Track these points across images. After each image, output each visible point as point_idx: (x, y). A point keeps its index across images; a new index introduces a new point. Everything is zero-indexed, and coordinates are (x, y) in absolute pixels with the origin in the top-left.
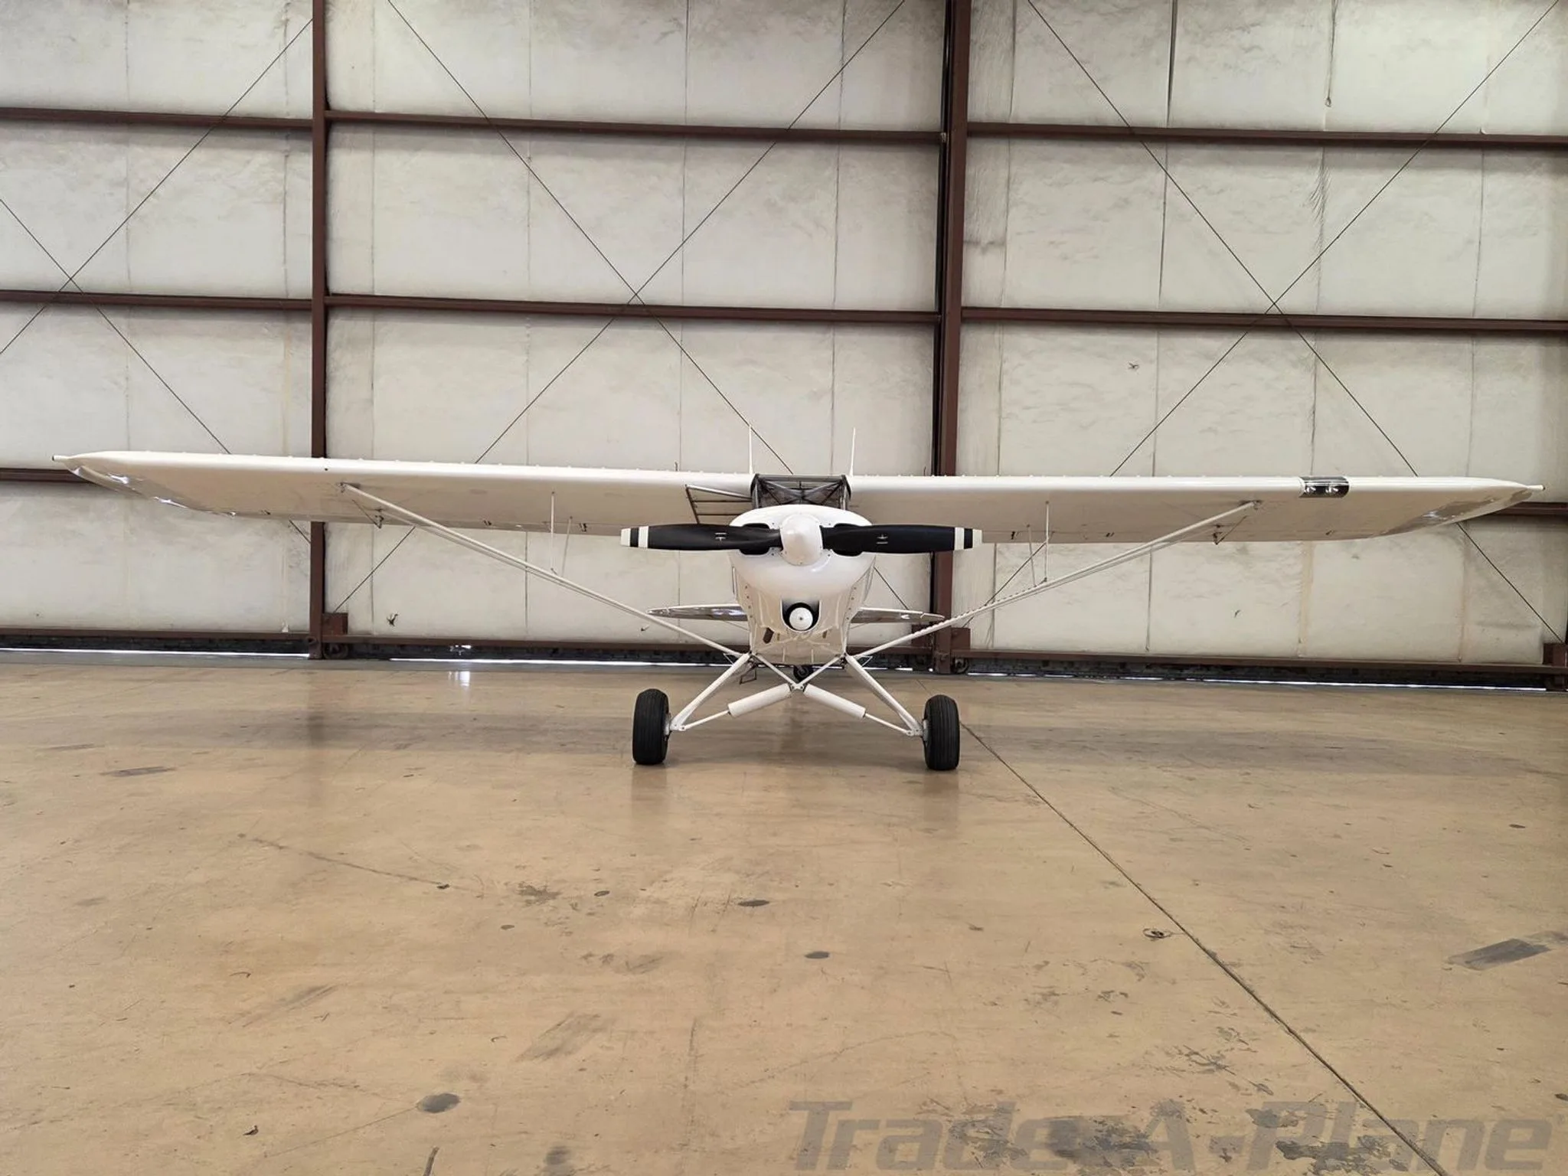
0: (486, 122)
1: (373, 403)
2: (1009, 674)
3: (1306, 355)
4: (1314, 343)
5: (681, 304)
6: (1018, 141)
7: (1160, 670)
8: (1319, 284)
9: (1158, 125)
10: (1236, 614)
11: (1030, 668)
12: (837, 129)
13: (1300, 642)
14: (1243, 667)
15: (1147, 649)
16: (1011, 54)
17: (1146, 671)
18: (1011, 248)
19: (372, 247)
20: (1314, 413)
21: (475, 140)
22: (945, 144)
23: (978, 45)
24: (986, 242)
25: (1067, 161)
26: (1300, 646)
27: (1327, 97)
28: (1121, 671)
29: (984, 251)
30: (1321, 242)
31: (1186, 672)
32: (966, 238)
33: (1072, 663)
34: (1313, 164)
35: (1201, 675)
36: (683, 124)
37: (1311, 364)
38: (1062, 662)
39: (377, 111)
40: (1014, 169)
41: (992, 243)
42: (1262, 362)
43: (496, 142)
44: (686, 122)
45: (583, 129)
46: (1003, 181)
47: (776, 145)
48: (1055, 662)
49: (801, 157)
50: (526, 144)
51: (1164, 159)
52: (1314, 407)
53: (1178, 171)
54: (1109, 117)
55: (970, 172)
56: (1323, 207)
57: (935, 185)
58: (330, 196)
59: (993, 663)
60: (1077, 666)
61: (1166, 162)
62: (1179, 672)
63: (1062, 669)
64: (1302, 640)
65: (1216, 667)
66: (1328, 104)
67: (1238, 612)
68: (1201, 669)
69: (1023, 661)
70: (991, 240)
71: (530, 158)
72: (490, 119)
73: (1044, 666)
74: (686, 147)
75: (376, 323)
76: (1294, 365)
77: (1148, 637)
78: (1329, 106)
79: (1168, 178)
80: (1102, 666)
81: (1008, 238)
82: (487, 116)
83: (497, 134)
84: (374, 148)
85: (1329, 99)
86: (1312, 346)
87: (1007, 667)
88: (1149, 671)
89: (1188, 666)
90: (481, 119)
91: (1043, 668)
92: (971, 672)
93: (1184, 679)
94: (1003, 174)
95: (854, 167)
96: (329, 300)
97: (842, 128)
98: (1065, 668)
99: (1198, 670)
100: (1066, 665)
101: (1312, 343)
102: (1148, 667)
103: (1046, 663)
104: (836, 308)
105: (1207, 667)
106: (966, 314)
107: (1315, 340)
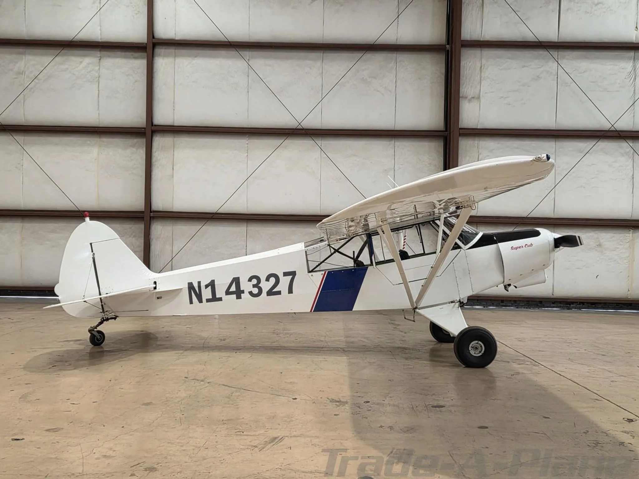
0: (229, 44)
1: (173, 177)
2: (484, 307)
3: (628, 150)
4: (632, 144)
5: (320, 128)
6: (486, 49)
7: (559, 305)
8: (634, 116)
9: (553, 40)
10: (597, 277)
11: (494, 304)
12: (396, 44)
13: (629, 291)
14: (600, 303)
15: (553, 294)
16: (481, 8)
17: (552, 305)
18: (483, 100)
19: (174, 103)
20: (633, 178)
21: (223, 52)
22: (448, 51)
23: (465, 4)
24: (470, 97)
25: (509, 58)
26: (629, 293)
27: (636, 26)
28: (539, 305)
29: (470, 101)
30: (634, 96)
31: (572, 306)
32: (461, 95)
33: (515, 301)
34: (629, 58)
35: (580, 307)
36: (322, 43)
37: (631, 155)
38: (510, 301)
39: (176, 39)
40: (484, 61)
41: (473, 98)
42: (607, 154)
43: (233, 52)
44: (323, 42)
45: (274, 46)
46: (478, 68)
47: (367, 52)
48: (507, 301)
49: (379, 58)
50: (247, 53)
51: (557, 57)
52: (633, 175)
53: (563, 62)
54: (530, 37)
55: (463, 63)
56: (635, 79)
57: (443, 71)
58: (154, 79)
59: (476, 301)
60: (518, 303)
61: (558, 59)
62: (568, 306)
63: (511, 305)
64: (629, 290)
65: (588, 303)
66: (636, 29)
67: (598, 276)
68: (580, 304)
69: (491, 300)
70: (473, 96)
71: (249, 60)
72: (231, 42)
73: (502, 303)
74: (323, 53)
75: (175, 139)
76: (623, 155)
77: (553, 289)
78: (636, 31)
79: (559, 65)
80: (530, 303)
81: (481, 96)
82: (229, 41)
83: (234, 49)
84: (175, 56)
85: (637, 27)
86: (631, 146)
87: (483, 303)
88: (554, 305)
89: (573, 303)
90: (225, 42)
91: (501, 304)
92: (466, 306)
93: (571, 309)
94: (478, 65)
95: (404, 62)
96: (153, 128)
97: (398, 44)
98: (512, 304)
99: (578, 304)
100: (513, 303)
101: (631, 145)
102: (553, 303)
103: (502, 301)
104: (395, 129)
105: (583, 303)
106: (461, 132)
107: (633, 143)
